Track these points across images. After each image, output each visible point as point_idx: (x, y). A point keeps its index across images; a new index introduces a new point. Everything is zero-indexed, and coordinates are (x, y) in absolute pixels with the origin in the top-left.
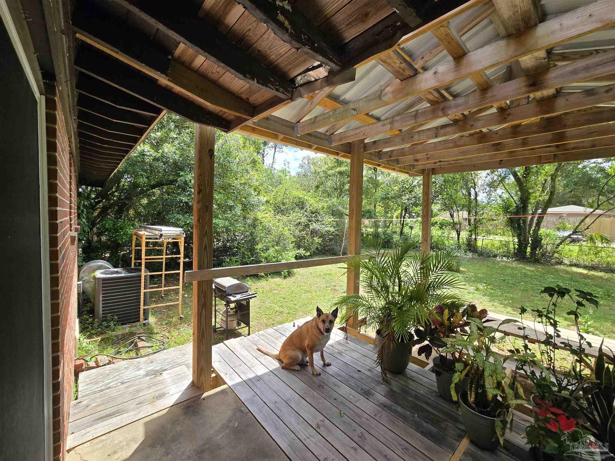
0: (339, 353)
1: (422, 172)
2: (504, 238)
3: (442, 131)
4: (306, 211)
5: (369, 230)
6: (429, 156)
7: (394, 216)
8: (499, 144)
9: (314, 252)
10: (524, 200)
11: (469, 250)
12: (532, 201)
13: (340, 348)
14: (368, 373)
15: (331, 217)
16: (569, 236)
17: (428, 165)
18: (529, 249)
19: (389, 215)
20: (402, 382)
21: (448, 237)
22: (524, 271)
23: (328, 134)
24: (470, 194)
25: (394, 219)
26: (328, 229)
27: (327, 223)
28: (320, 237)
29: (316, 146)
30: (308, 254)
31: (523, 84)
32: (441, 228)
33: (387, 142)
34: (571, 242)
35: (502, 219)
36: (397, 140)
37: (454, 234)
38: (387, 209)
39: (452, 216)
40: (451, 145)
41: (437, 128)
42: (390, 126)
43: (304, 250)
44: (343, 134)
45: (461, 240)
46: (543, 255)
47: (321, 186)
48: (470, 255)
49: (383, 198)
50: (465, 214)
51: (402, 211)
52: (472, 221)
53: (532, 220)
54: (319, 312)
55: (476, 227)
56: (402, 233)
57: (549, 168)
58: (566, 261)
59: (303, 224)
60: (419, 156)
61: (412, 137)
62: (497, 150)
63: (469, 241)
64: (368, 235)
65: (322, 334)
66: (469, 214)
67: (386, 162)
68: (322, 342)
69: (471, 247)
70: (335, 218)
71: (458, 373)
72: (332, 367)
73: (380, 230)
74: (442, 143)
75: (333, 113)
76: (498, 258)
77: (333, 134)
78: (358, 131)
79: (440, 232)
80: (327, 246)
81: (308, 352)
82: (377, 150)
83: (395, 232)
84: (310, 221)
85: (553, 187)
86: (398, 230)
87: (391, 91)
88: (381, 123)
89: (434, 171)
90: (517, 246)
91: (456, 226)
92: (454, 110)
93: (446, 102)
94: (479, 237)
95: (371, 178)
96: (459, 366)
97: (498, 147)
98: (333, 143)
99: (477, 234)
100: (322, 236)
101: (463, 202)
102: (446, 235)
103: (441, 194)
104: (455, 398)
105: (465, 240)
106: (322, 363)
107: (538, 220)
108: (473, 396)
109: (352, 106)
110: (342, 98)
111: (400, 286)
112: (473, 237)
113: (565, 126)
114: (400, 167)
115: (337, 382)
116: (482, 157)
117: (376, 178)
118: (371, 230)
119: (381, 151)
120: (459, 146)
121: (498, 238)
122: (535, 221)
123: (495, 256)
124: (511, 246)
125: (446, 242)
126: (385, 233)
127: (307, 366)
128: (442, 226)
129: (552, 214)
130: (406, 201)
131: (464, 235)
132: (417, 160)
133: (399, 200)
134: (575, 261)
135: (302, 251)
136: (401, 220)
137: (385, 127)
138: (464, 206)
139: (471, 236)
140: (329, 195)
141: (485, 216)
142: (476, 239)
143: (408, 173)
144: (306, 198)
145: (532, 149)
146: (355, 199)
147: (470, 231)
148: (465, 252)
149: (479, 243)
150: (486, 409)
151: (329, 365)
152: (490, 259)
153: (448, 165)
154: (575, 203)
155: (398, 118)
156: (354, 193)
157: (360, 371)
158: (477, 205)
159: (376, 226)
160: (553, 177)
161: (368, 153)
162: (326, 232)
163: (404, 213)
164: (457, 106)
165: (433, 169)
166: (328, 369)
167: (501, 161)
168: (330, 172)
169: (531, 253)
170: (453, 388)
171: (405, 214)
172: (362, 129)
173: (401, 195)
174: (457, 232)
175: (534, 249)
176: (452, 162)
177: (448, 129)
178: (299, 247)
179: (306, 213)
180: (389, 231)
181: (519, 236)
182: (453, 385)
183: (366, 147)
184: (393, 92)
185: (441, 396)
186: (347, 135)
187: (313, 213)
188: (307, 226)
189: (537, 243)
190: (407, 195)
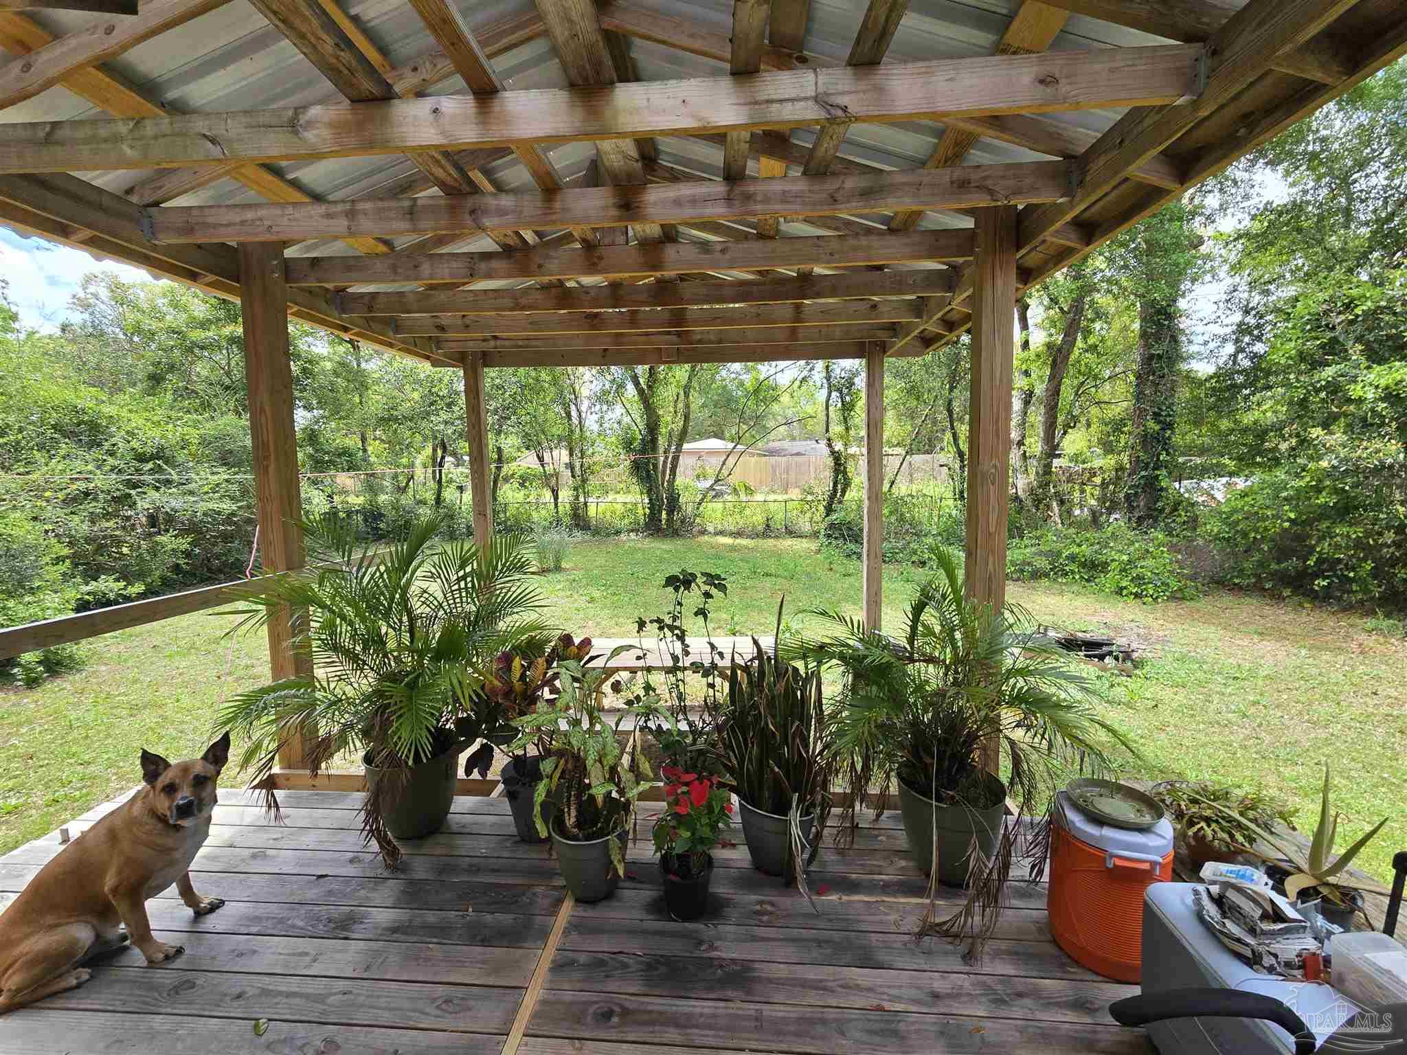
0: (254, 856)
1: (460, 359)
2: (629, 498)
3: (483, 266)
4: (112, 454)
5: (352, 499)
6: (468, 322)
7: (418, 462)
8: (596, 315)
9: (163, 578)
10: (653, 427)
11: (577, 525)
12: (663, 431)
13: (260, 839)
14: (351, 871)
15: (220, 470)
16: (711, 488)
17: (471, 344)
18: (664, 515)
19: (404, 461)
20: (438, 851)
21: (537, 503)
22: (658, 553)
23: (134, 199)
24: (569, 415)
25: (419, 472)
26: (211, 505)
27: (206, 489)
28: (184, 532)
29: (88, 233)
30: (138, 588)
31: (611, 201)
32: (522, 485)
33: (351, 265)
34: (714, 497)
35: (625, 463)
36: (379, 266)
37: (547, 495)
38: (397, 447)
39: (541, 459)
40: (507, 302)
41: (471, 255)
42: (346, 223)
43: (117, 580)
44: (195, 212)
45: (561, 508)
46: (683, 522)
47: (169, 376)
48: (578, 534)
49: (382, 419)
50: (562, 455)
51: (435, 450)
52: (577, 469)
53: (665, 462)
54: (152, 765)
55: (584, 481)
56: (438, 500)
57: (681, 372)
58: (711, 529)
59: (101, 496)
60: (446, 318)
61: (416, 267)
62: (593, 327)
63: (575, 508)
64: (349, 513)
65: (177, 828)
66: (571, 455)
67: (361, 322)
68: (177, 855)
69: (579, 520)
70: (236, 473)
71: (545, 781)
72: (228, 909)
73: (382, 498)
74: (491, 295)
75: (131, 131)
76: (623, 537)
77: (156, 204)
78: (249, 215)
79: (520, 496)
80: (218, 557)
81: (121, 907)
82: (330, 286)
83: (422, 502)
84: (135, 486)
85: (687, 406)
86: (430, 496)
87: (326, 120)
88: (322, 209)
89: (487, 359)
90: (647, 511)
91: (550, 481)
92: (496, 221)
93: (476, 196)
94: (590, 500)
95: (343, 364)
96: (547, 766)
97: (594, 321)
98: (160, 236)
99: (587, 494)
100: (193, 528)
101: (557, 430)
102: (532, 499)
103: (515, 413)
104: (543, 834)
105: (568, 506)
106: (190, 912)
107: (672, 463)
108: (573, 813)
109: (200, 125)
110: (172, 95)
111: (412, 631)
112: (582, 499)
113: (681, 300)
114: (403, 341)
115: (248, 940)
116: (572, 337)
117: (359, 365)
118: (357, 501)
119: (344, 290)
120: (523, 308)
121: (621, 498)
122: (669, 465)
123: (618, 533)
124: (640, 511)
125: (535, 515)
126: (396, 507)
127: (126, 948)
128: (524, 481)
129: (691, 453)
130: (442, 427)
131: (565, 495)
132: (442, 328)
133: (424, 424)
134: (719, 527)
135: (108, 585)
136: (434, 472)
137: (332, 222)
138: (560, 439)
139: (577, 497)
140: (206, 406)
141: (596, 458)
142: (586, 503)
143: (427, 358)
144: (108, 410)
145: (647, 334)
146: (268, 413)
147: (576, 489)
148: (571, 530)
149: (592, 511)
150: (596, 825)
151: (214, 907)
152: (612, 537)
153: (513, 347)
154: (716, 436)
155: (368, 206)
156: (264, 397)
157: (326, 876)
158: (582, 438)
159: (372, 488)
160: (687, 389)
161: (302, 289)
162: (205, 514)
163: (439, 452)
164: (501, 212)
165: (484, 354)
166: (213, 922)
167: (605, 350)
168: (197, 335)
169: (667, 520)
170: (539, 815)
171: (443, 458)
172: (262, 213)
173: (428, 414)
174: (553, 491)
175: (670, 512)
176: (520, 343)
177: (495, 264)
178: (92, 573)
179: (111, 461)
180: (407, 500)
181: (649, 492)
182: (537, 809)
183: (289, 269)
184: (331, 125)
185: (523, 840)
186: (210, 220)
187: (141, 458)
188: (123, 500)
189: (673, 503)
190: (441, 412)
